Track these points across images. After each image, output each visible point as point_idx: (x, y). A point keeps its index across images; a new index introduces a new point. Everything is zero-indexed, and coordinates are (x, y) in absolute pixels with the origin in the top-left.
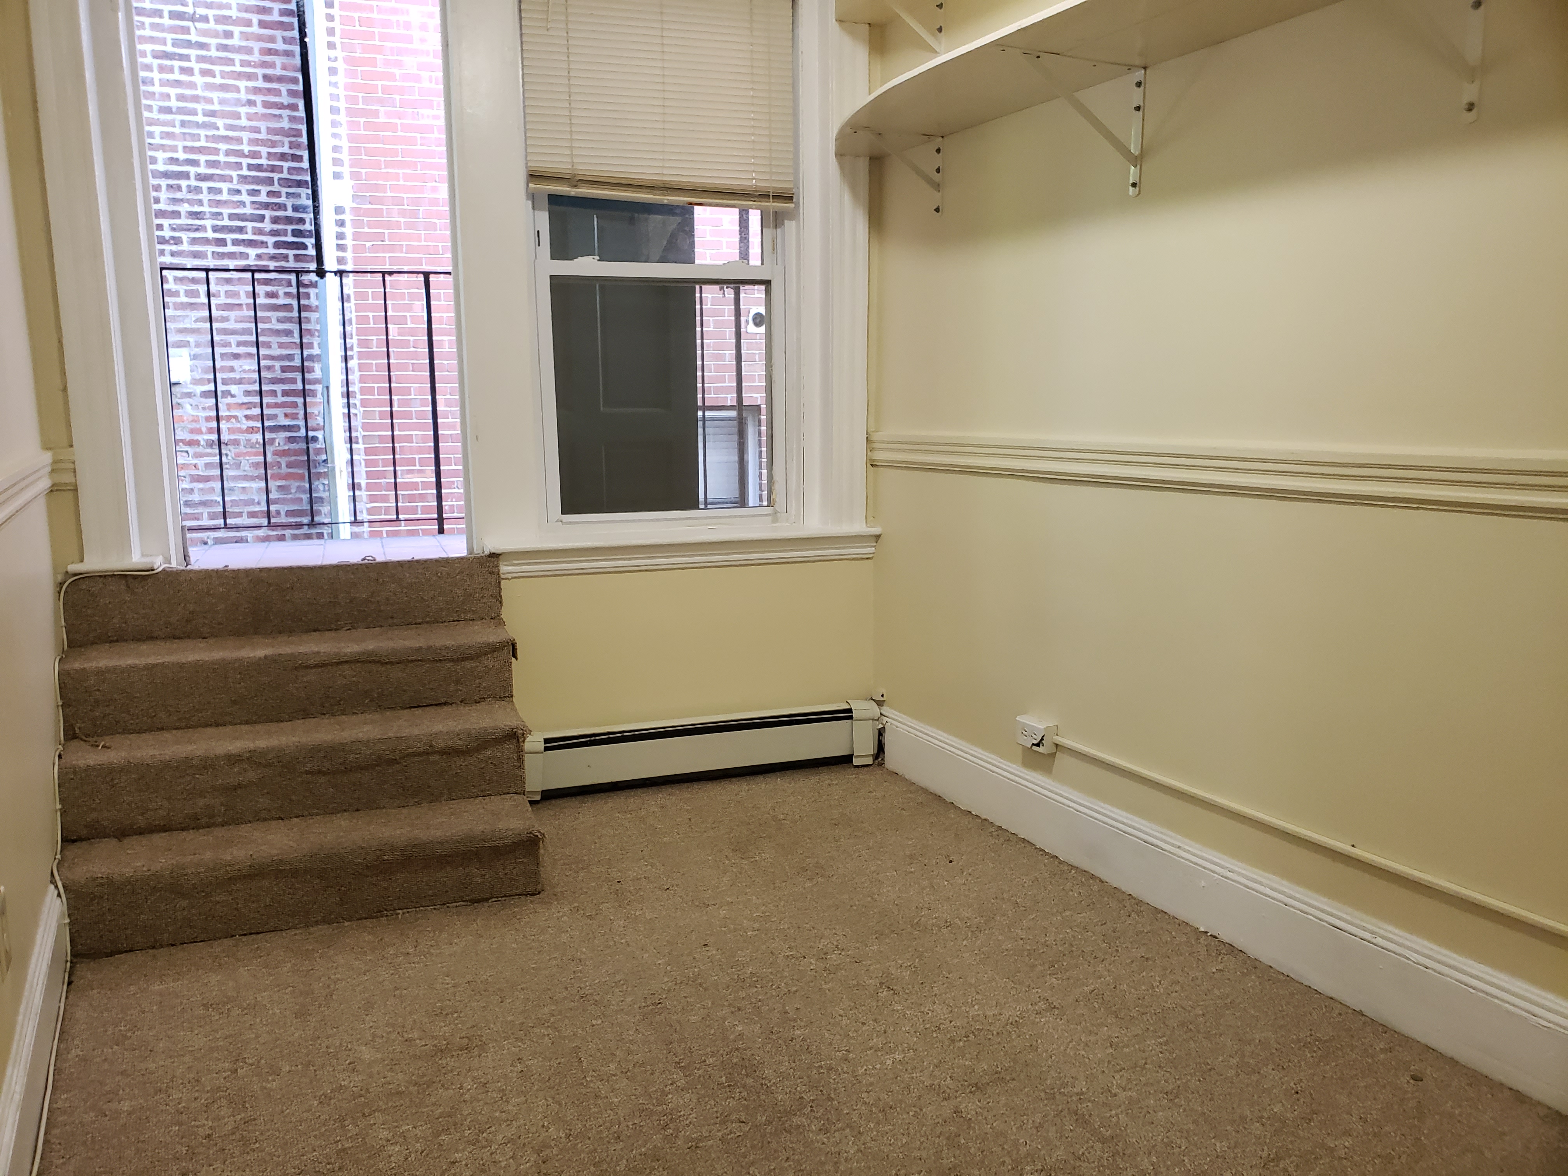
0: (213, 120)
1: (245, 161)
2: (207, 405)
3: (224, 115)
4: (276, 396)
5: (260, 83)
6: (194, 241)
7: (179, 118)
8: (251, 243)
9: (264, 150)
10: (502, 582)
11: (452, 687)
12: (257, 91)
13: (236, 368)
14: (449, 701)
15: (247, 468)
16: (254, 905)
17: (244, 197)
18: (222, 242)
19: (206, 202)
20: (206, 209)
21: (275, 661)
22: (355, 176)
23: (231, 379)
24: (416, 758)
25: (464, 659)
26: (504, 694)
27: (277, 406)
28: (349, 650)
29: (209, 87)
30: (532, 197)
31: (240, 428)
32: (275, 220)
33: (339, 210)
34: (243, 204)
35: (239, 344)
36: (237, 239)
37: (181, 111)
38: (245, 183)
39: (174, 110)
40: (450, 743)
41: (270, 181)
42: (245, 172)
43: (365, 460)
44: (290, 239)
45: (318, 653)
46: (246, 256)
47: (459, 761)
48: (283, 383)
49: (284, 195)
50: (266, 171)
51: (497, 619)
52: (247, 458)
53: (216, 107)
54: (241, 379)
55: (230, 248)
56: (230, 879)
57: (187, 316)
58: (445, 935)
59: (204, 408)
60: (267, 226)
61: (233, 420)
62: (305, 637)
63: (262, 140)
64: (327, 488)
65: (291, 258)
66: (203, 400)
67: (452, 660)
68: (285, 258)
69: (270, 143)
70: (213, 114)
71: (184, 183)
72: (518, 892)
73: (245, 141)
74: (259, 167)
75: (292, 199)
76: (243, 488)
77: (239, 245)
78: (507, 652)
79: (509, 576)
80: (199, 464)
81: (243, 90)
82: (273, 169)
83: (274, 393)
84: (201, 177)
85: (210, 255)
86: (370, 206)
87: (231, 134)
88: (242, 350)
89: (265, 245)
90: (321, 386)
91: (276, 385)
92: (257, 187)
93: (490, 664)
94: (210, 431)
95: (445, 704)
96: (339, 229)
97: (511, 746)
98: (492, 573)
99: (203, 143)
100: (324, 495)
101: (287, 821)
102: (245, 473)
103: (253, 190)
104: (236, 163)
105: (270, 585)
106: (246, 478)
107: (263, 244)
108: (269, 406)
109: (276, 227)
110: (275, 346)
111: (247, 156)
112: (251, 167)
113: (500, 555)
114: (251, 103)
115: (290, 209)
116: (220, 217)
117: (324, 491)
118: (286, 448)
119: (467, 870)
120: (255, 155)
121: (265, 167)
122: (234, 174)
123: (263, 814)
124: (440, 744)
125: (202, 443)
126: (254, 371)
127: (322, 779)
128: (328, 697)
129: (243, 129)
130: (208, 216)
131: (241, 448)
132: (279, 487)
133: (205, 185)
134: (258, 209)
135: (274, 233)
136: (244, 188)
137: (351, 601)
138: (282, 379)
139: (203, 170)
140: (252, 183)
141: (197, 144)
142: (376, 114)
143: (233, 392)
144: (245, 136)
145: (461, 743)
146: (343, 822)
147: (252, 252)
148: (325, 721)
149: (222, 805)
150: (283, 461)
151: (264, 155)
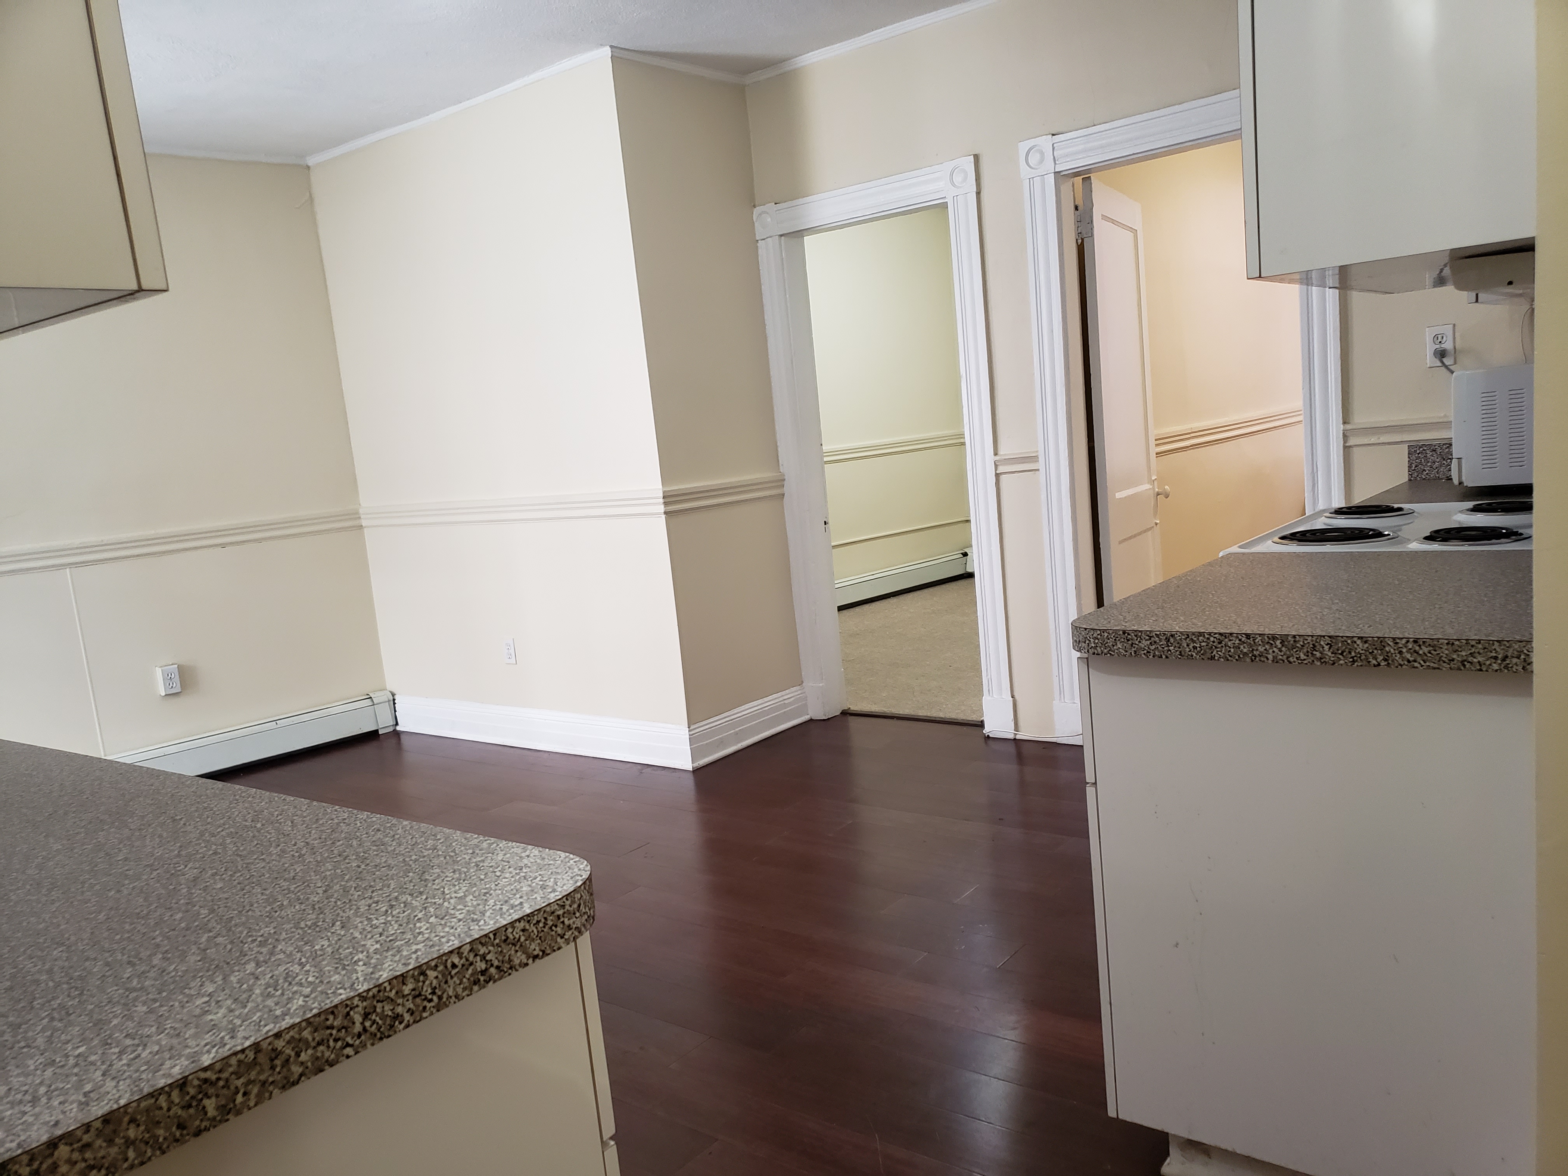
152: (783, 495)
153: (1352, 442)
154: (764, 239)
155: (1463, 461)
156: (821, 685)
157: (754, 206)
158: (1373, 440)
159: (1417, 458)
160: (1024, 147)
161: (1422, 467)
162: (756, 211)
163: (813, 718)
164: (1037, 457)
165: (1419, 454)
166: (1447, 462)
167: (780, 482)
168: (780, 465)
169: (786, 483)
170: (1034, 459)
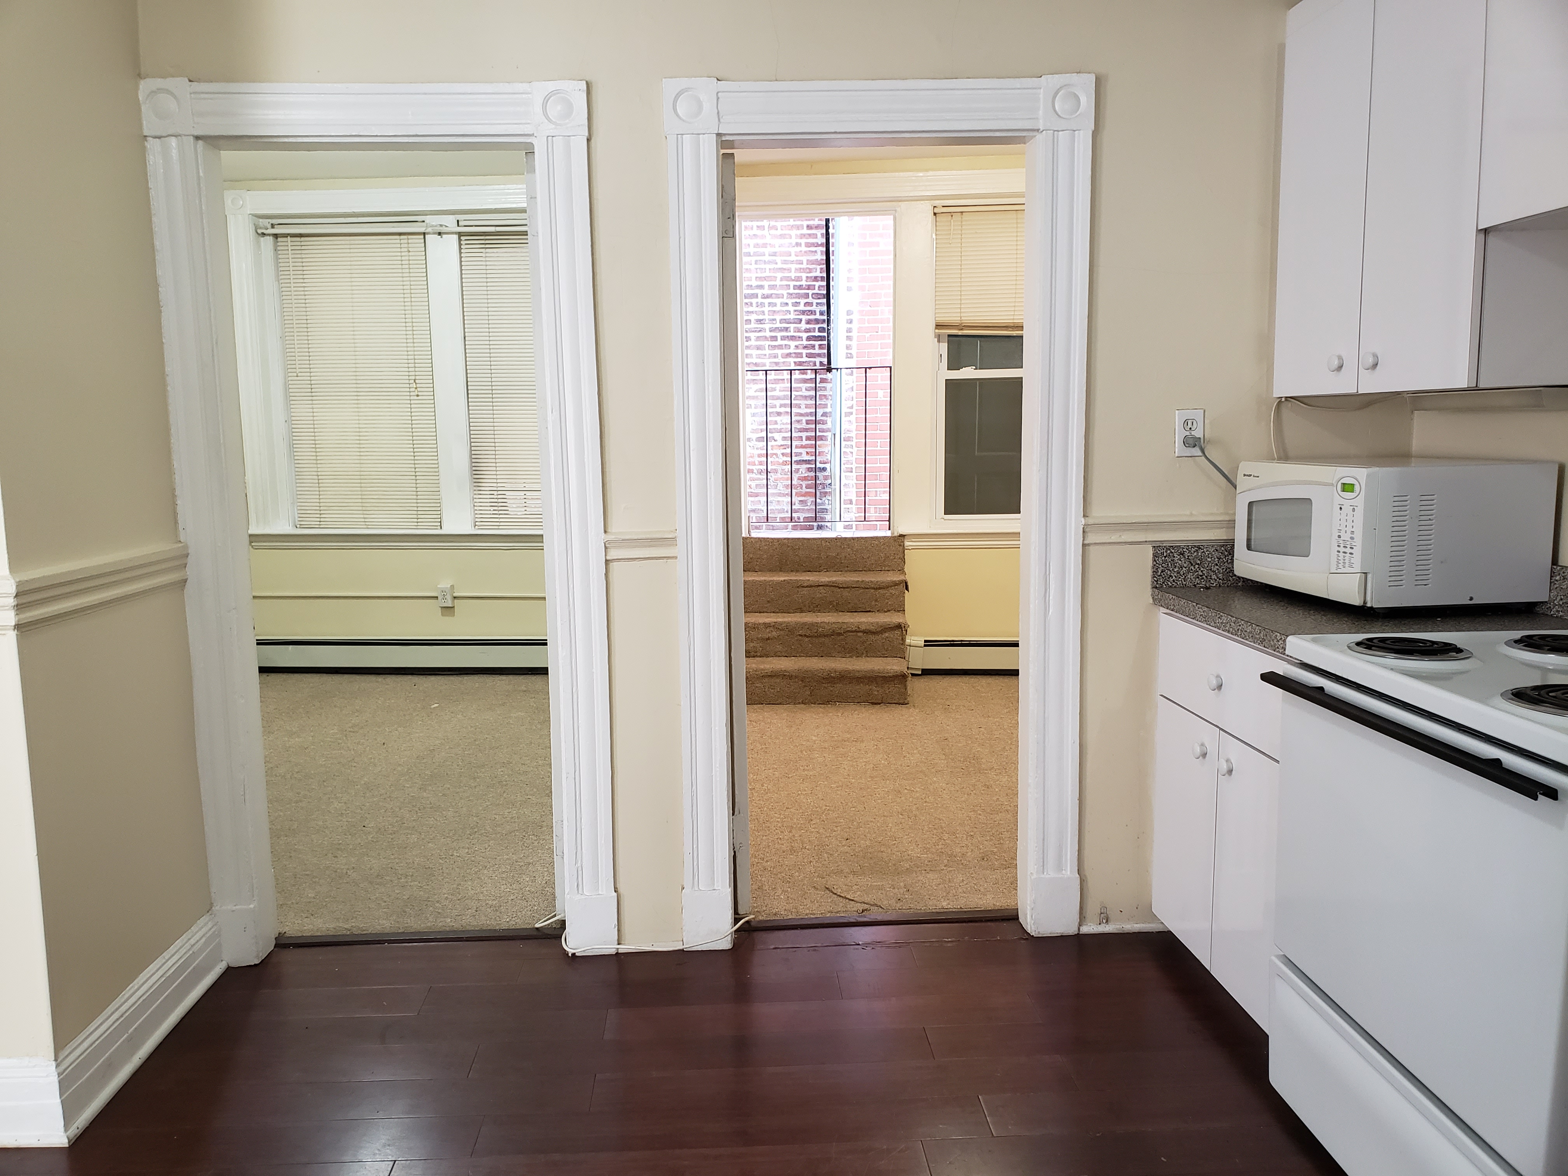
0: (774, 258)
1: (792, 284)
2: (759, 447)
3: (782, 254)
4: (802, 440)
5: (805, 231)
6: (758, 338)
7: (754, 259)
8: (793, 338)
9: (804, 275)
10: (906, 551)
11: (873, 603)
12: (803, 236)
13: (778, 422)
14: (871, 610)
15: (781, 488)
16: (772, 691)
17: (791, 308)
18: (774, 338)
19: (766, 313)
20: (766, 317)
21: (788, 583)
22: (862, 288)
23: (774, 429)
24: (851, 634)
25: (880, 588)
26: (902, 610)
27: (802, 447)
28: (823, 580)
29: (775, 237)
30: (939, 338)
31: (778, 461)
32: (808, 322)
33: (849, 313)
34: (789, 312)
35: (781, 406)
36: (784, 336)
37: (756, 254)
38: (791, 298)
39: (752, 254)
40: (868, 628)
41: (807, 296)
42: (792, 291)
43: (856, 484)
44: (817, 334)
45: (809, 580)
46: (789, 347)
47: (872, 637)
48: (807, 432)
49: (815, 304)
50: (805, 289)
51: (902, 571)
52: (782, 481)
53: (777, 249)
54: (781, 429)
55: (779, 342)
56: (762, 676)
57: (751, 388)
58: (856, 712)
59: (757, 449)
60: (803, 326)
61: (774, 456)
62: (804, 574)
63: (803, 269)
64: (830, 503)
65: (817, 347)
66: (757, 443)
67: (874, 589)
68: (813, 347)
69: (808, 270)
70: (774, 254)
71: (754, 301)
72: (895, 702)
73: (793, 270)
74: (800, 287)
75: (819, 307)
76: (778, 501)
77: (785, 340)
78: (902, 587)
79: (910, 548)
80: (752, 485)
81: (794, 237)
82: (809, 287)
83: (801, 438)
84: (765, 297)
85: (767, 347)
86: (870, 308)
87: (785, 266)
88: (783, 410)
89: (800, 339)
90: (830, 433)
91: (802, 433)
92: (798, 301)
93: (893, 592)
94: (761, 463)
95: (869, 611)
96: (850, 326)
97: (898, 632)
98: (900, 545)
99: (767, 274)
100: (828, 507)
101: (789, 658)
102: (780, 492)
103: (796, 302)
104: (786, 285)
105: (789, 547)
106: (780, 495)
107: (800, 338)
108: (797, 447)
109: (808, 326)
110: (803, 406)
111: (793, 280)
112: (796, 287)
113: (905, 535)
114: (798, 245)
115: (818, 313)
116: (774, 322)
117: (829, 504)
118: (806, 475)
119: (870, 687)
120: (799, 279)
121: (804, 286)
122: (785, 292)
123: (779, 654)
124: (863, 628)
125: (755, 471)
126: (787, 424)
127: (807, 639)
128: (812, 603)
129: (792, 262)
130: (767, 321)
131: (779, 475)
132: (800, 501)
133: (766, 301)
134: (798, 315)
135: (807, 331)
136: (790, 301)
137: (827, 557)
138: (806, 429)
139: (766, 291)
140: (796, 298)
141: (764, 275)
142: (877, 244)
143: (775, 438)
144: (793, 267)
145: (873, 628)
146: (815, 660)
147: (793, 344)
148: (810, 614)
149: (761, 647)
150: (804, 484)
151: (804, 278)
152: (185, 581)
153: (1091, 538)
154: (159, 137)
155: (1369, 576)
156: (252, 906)
157: (140, 76)
158: (1114, 538)
159: (1165, 562)
160: (671, 86)
161: (1169, 572)
162: (145, 86)
163: (232, 965)
164: (674, 539)
165: (1165, 557)
166: (1194, 568)
167: (181, 560)
168: (181, 528)
169: (190, 560)
170: (670, 541)
